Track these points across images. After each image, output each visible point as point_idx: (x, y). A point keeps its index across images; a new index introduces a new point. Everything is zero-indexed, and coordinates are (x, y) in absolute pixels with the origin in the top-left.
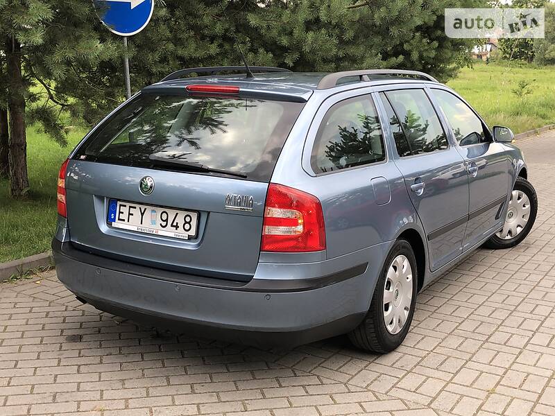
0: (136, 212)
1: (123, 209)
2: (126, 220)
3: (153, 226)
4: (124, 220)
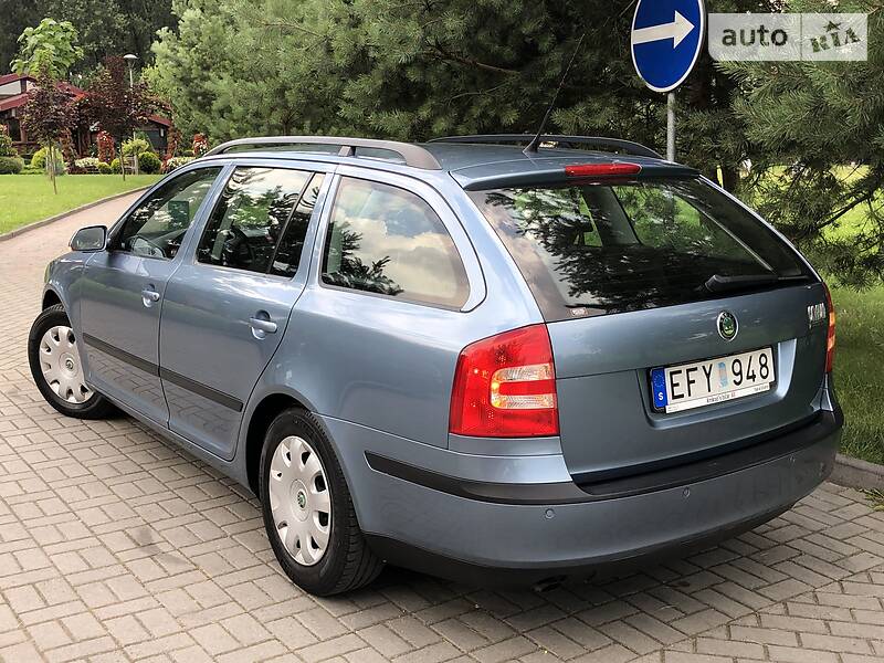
0: (698, 376)
1: (676, 379)
2: (686, 394)
3: (725, 389)
4: (682, 396)
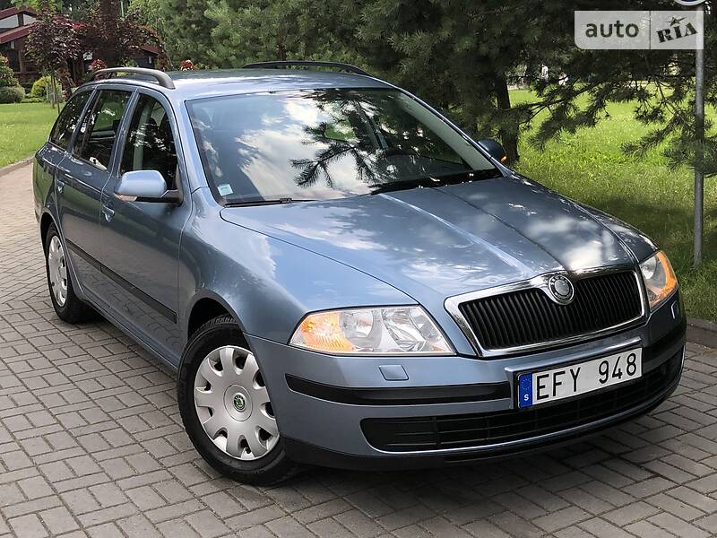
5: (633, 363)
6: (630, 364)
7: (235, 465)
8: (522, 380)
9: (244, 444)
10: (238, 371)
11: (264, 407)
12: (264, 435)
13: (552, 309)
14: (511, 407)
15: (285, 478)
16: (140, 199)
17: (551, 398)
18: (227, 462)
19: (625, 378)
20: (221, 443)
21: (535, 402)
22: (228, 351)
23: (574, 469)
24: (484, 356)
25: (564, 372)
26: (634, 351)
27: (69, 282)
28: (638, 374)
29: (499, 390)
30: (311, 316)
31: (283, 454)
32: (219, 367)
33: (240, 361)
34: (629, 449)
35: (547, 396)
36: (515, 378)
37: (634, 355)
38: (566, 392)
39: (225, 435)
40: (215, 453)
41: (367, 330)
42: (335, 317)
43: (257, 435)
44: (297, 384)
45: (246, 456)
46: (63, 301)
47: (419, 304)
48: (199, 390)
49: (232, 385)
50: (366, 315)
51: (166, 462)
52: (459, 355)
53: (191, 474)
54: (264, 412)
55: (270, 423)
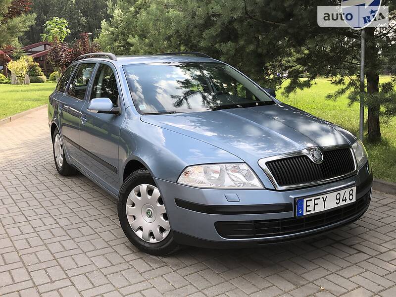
5: (352, 194)
6: (350, 195)
7: (147, 245)
8: (298, 202)
9: (151, 234)
10: (149, 197)
11: (162, 215)
12: (162, 230)
13: (312, 166)
14: (293, 216)
15: (172, 252)
16: (100, 112)
17: (313, 212)
18: (142, 243)
19: (348, 202)
20: (139, 234)
21: (305, 213)
22: (144, 187)
23: (318, 248)
24: (279, 189)
25: (319, 198)
26: (352, 188)
27: (64, 156)
28: (354, 200)
29: (286, 207)
30: (188, 168)
31: (171, 240)
32: (139, 195)
33: (150, 192)
34: (343, 238)
35: (311, 211)
36: (295, 201)
37: (352, 190)
38: (320, 209)
39: (142, 230)
40: (137, 239)
41: (217, 176)
42: (201, 169)
43: (158, 230)
44: (181, 203)
45: (152, 241)
46: (61, 165)
47: (245, 162)
48: (129, 207)
49: (145, 204)
50: (217, 167)
51: (111, 243)
52: (266, 189)
53: (124, 250)
54: (162, 218)
55: (165, 224)
